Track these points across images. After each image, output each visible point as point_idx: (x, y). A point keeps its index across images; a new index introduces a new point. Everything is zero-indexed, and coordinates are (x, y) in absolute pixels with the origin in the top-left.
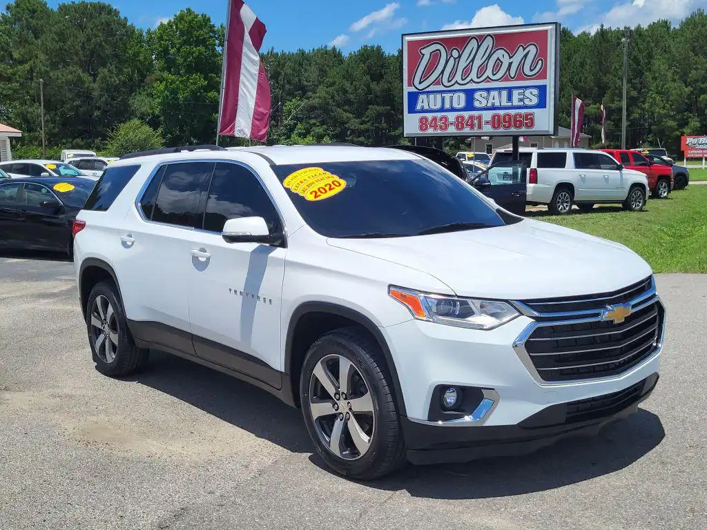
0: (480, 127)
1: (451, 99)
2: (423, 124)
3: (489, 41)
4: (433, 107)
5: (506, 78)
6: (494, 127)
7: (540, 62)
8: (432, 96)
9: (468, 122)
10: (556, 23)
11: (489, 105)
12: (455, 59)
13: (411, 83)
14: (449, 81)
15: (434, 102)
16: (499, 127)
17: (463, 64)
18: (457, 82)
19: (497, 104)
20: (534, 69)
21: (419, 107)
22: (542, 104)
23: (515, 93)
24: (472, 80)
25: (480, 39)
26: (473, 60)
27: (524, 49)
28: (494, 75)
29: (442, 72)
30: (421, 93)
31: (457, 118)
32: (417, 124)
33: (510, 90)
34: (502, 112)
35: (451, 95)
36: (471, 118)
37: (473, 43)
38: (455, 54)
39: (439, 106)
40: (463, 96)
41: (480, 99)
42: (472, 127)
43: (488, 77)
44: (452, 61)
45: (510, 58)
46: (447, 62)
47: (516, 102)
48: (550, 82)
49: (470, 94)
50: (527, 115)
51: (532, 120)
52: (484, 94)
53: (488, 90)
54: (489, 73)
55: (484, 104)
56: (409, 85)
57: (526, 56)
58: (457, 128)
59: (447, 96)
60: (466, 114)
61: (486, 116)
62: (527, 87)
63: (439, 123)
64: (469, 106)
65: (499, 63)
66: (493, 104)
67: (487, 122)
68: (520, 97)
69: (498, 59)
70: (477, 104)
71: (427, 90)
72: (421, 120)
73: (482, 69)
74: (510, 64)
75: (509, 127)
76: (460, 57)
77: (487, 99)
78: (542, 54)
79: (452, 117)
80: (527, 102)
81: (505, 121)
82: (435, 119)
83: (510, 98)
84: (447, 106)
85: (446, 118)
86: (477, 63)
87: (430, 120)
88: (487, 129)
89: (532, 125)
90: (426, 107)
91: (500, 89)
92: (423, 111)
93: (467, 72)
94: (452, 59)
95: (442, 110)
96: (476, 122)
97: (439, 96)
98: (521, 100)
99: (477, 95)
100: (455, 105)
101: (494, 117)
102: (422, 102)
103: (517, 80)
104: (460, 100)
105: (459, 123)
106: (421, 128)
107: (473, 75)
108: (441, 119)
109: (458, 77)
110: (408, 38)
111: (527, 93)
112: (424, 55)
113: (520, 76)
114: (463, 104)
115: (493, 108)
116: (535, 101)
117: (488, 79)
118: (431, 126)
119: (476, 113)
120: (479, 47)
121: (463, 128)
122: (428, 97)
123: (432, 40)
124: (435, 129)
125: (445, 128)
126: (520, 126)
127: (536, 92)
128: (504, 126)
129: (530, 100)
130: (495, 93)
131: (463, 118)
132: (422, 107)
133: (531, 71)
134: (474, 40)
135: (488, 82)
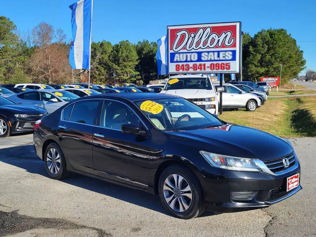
0: (205, 69)
1: (191, 56)
2: (178, 68)
3: (208, 30)
4: (182, 60)
5: (216, 47)
6: (211, 69)
7: (233, 39)
8: (181, 55)
9: (199, 67)
10: (240, 22)
11: (209, 59)
14: (189, 48)
15: (182, 57)
16: (213, 69)
17: (196, 40)
18: (193, 48)
19: (213, 59)
21: (175, 60)
22: (234, 59)
23: (221, 54)
24: (200, 47)
25: (205, 29)
26: (201, 38)
27: (225, 34)
28: (211, 45)
29: (186, 44)
31: (194, 65)
32: (175, 68)
33: (219, 52)
34: (215, 63)
35: (191, 54)
36: (200, 65)
37: (201, 31)
38: (193, 35)
39: (185, 59)
40: (196, 55)
41: (205, 56)
42: (201, 69)
43: (208, 46)
44: (191, 39)
45: (219, 37)
46: (189, 39)
47: (221, 58)
48: (237, 49)
49: (199, 54)
50: (227, 64)
51: (229, 66)
52: (206, 54)
53: (208, 52)
54: (208, 44)
55: (206, 59)
56: (171, 50)
57: (226, 37)
58: (194, 69)
59: (189, 55)
60: (198, 63)
61: (208, 64)
62: (226, 51)
63: (185, 67)
64: (199, 59)
65: (213, 40)
66: (211, 59)
67: (208, 67)
68: (224, 55)
69: (213, 38)
70: (203, 59)
71: (178, 52)
72: (176, 66)
73: (205, 43)
74: (219, 40)
75: (218, 69)
76: (195, 36)
77: (208, 56)
78: (234, 35)
79: (191, 64)
80: (227, 58)
81: (216, 67)
82: (183, 65)
83: (218, 56)
84: (189, 59)
85: (188, 65)
86: (203, 39)
87: (180, 66)
88: (208, 70)
89: (229, 68)
90: (179, 60)
91: (214, 52)
92: (177, 62)
93: (198, 43)
95: (186, 61)
96: (203, 67)
97: (185, 55)
98: (224, 57)
99: (203, 55)
100: (193, 59)
101: (211, 65)
102: (177, 57)
103: (221, 48)
104: (195, 57)
105: (195, 67)
106: (176, 70)
107: (201, 45)
108: (186, 65)
109: (194, 46)
110: (170, 28)
111: (227, 54)
112: (177, 36)
113: (223, 46)
114: (196, 58)
115: (211, 61)
116: (231, 57)
117: (208, 47)
118: (181, 69)
119: (203, 63)
120: (204, 32)
121: (196, 69)
122: (180, 55)
123: (182, 29)
124: (183, 70)
125: (188, 69)
126: (224, 69)
127: (231, 53)
128: (216, 69)
129: (228, 57)
130: (211, 54)
131: (196, 65)
132: (177, 60)
133: (229, 43)
134: (201, 29)
135: (208, 48)
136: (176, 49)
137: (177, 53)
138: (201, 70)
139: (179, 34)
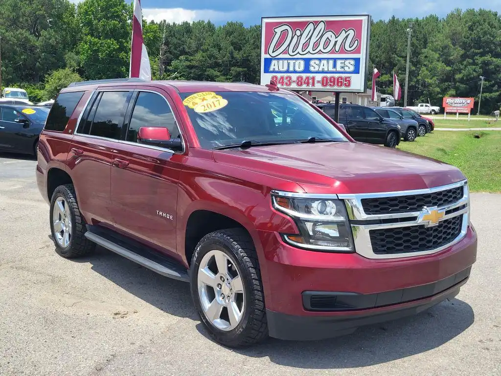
0: (313, 85)
1: (294, 64)
3: (322, 26)
4: (281, 69)
5: (333, 51)
6: (323, 84)
7: (357, 42)
8: (281, 62)
9: (305, 81)
10: (368, 15)
11: (321, 70)
12: (298, 36)
13: (267, 52)
14: (293, 52)
15: (282, 66)
16: (326, 85)
17: (303, 40)
18: (298, 53)
19: (326, 69)
20: (352, 47)
21: (271, 69)
22: (356, 71)
23: (339, 63)
24: (309, 52)
25: (316, 24)
26: (310, 38)
27: (346, 32)
28: (324, 49)
29: (289, 45)
31: (298, 78)
33: (335, 60)
34: (329, 75)
35: (295, 61)
36: (308, 78)
37: (311, 27)
38: (298, 33)
39: (285, 69)
40: (302, 63)
41: (315, 65)
42: (308, 84)
43: (320, 50)
45: (336, 38)
46: (292, 38)
47: (339, 69)
48: (362, 56)
49: (307, 61)
50: (346, 78)
51: (349, 81)
52: (317, 62)
53: (320, 59)
54: (321, 47)
55: (317, 69)
56: (266, 53)
57: (347, 37)
58: (298, 84)
59: (292, 62)
60: (304, 75)
61: (319, 77)
62: (346, 59)
63: (285, 81)
64: (307, 70)
65: (328, 41)
66: (323, 69)
67: (318, 82)
68: (342, 65)
69: (328, 38)
70: (312, 69)
71: (277, 57)
72: (272, 78)
73: (316, 45)
74: (336, 42)
75: (334, 85)
76: (301, 35)
77: (319, 65)
78: (358, 36)
79: (294, 77)
80: (347, 69)
81: (331, 82)
82: (282, 78)
83: (335, 66)
84: (291, 69)
85: (290, 78)
86: (313, 40)
87: (279, 78)
88: (318, 86)
89: (349, 85)
90: (277, 69)
91: (328, 59)
92: (274, 72)
93: (306, 45)
94: (296, 37)
95: (288, 71)
96: (311, 81)
97: (286, 62)
98: (342, 67)
99: (312, 63)
100: (297, 69)
101: (323, 78)
102: (274, 65)
103: (339, 53)
104: (300, 66)
105: (299, 81)
107: (310, 49)
108: (287, 78)
109: (299, 49)
110: (265, 21)
111: (347, 62)
112: (276, 33)
113: (343, 50)
114: (302, 68)
115: (323, 72)
116: (352, 68)
118: (279, 83)
119: (311, 75)
120: (315, 29)
121: (301, 85)
122: (278, 62)
123: (283, 23)
124: (282, 85)
125: (290, 84)
126: (341, 85)
127: (352, 62)
128: (330, 85)
129: (349, 68)
130: (325, 62)
131: (302, 78)
132: (274, 69)
133: (350, 47)
134: (311, 24)
135: (320, 53)
136: (273, 52)
137: (274, 58)
138: (308, 85)
139: (279, 31)
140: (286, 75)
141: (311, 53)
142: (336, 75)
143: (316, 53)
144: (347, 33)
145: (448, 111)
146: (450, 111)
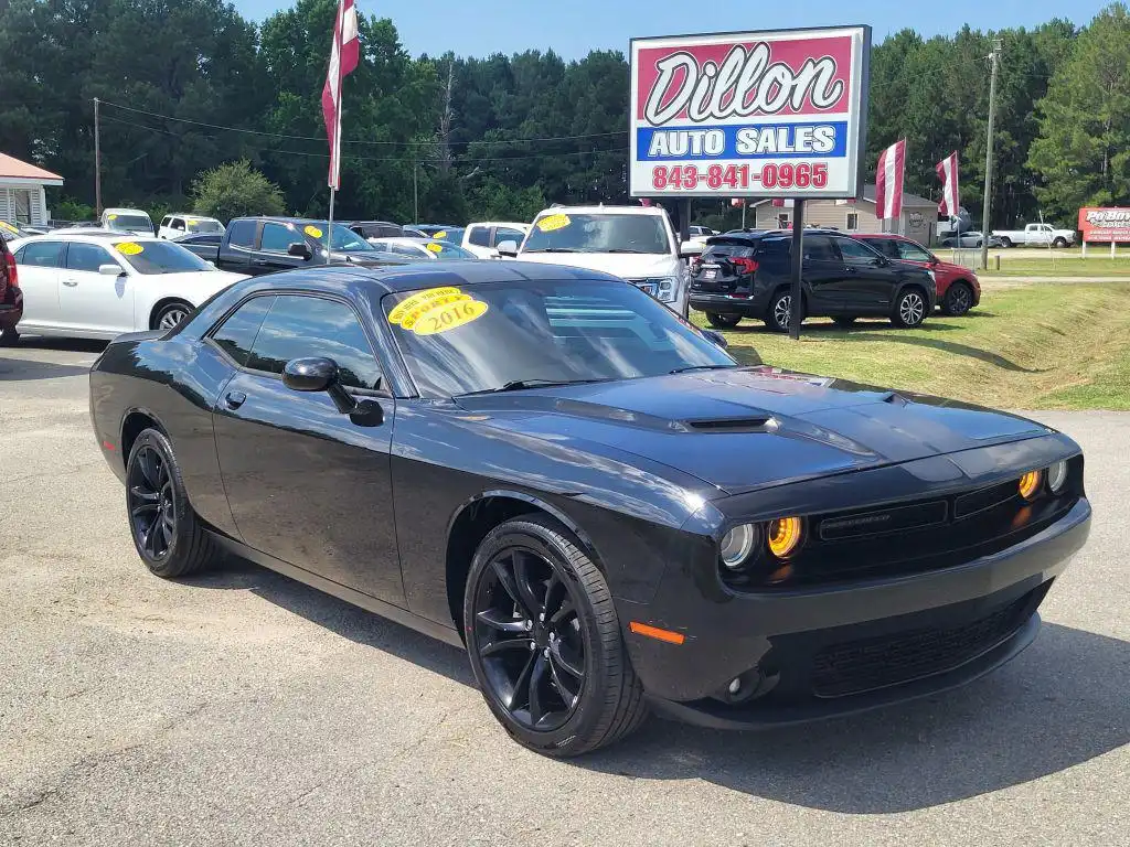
0: (745, 184)
1: (703, 139)
2: (660, 177)
3: (762, 53)
4: (674, 152)
5: (786, 109)
6: (766, 184)
7: (839, 85)
8: (673, 135)
9: (727, 175)
10: (865, 26)
11: (760, 150)
12: (710, 78)
13: (642, 115)
14: (700, 113)
15: (676, 144)
16: (773, 184)
17: (721, 86)
18: (712, 114)
19: (772, 149)
20: (829, 97)
21: (653, 152)
23: (800, 132)
24: (734, 111)
25: (749, 48)
26: (737, 81)
27: (815, 65)
28: (768, 104)
29: (690, 99)
30: (656, 130)
31: (711, 169)
32: (650, 177)
33: (792, 127)
34: (778, 162)
35: (703, 133)
36: (732, 169)
37: (738, 55)
38: (711, 70)
39: (683, 150)
40: (720, 135)
41: (747, 141)
42: (733, 182)
43: (759, 107)
44: (705, 80)
45: (794, 78)
46: (698, 82)
47: (800, 147)
48: (850, 117)
49: (731, 133)
50: (817, 166)
51: (824, 175)
52: (753, 133)
53: (759, 127)
55: (751, 150)
56: (640, 117)
57: (817, 76)
58: (711, 184)
59: (697, 135)
60: (725, 164)
61: (756, 166)
62: (817, 124)
63: (684, 177)
64: (730, 151)
65: (776, 86)
66: (766, 149)
67: (757, 177)
68: (806, 138)
69: (776, 80)
70: (741, 149)
71: (664, 125)
72: (656, 172)
73: (751, 95)
74: (793, 88)
75: (789, 184)
76: (717, 75)
77: (757, 141)
78: (842, 73)
79: (703, 167)
80: (817, 147)
81: (783, 176)
82: (677, 170)
83: (791, 141)
84: (696, 150)
85: (694, 170)
86: (744, 84)
87: (670, 170)
88: (756, 187)
89: (823, 182)
90: (664, 152)
91: (776, 126)
92: (659, 157)
93: (727, 98)
94: (705, 77)
95: (688, 156)
96: (739, 175)
97: (684, 135)
98: (808, 144)
99: (742, 135)
100: (709, 150)
101: (766, 169)
102: (659, 143)
103: (801, 113)
104: (716, 143)
105: (715, 177)
106: (656, 184)
107: (737, 104)
108: (687, 170)
109: (714, 107)
110: (638, 45)
111: (818, 132)
112: (662, 71)
113: (808, 106)
114: (720, 148)
115: (766, 155)
116: (829, 145)
117: (760, 111)
118: (671, 181)
119: (739, 163)
120: (746, 60)
121: (719, 184)
122: (668, 137)
123: (676, 49)
124: (678, 185)
125: (694, 185)
126: (807, 183)
127: (830, 131)
128: (782, 184)
129: (823, 144)
130: (769, 132)
131: (719, 170)
132: (659, 152)
133: (825, 99)
134: (739, 50)
135: (759, 114)
136: (657, 114)
137: (660, 128)
138: (733, 185)
139: (667, 66)
140: (684, 164)
141: (739, 115)
142: (795, 162)
143: (749, 114)
144: (819, 68)
145: (1090, 239)
146: (1096, 239)
